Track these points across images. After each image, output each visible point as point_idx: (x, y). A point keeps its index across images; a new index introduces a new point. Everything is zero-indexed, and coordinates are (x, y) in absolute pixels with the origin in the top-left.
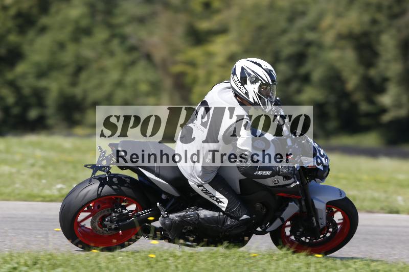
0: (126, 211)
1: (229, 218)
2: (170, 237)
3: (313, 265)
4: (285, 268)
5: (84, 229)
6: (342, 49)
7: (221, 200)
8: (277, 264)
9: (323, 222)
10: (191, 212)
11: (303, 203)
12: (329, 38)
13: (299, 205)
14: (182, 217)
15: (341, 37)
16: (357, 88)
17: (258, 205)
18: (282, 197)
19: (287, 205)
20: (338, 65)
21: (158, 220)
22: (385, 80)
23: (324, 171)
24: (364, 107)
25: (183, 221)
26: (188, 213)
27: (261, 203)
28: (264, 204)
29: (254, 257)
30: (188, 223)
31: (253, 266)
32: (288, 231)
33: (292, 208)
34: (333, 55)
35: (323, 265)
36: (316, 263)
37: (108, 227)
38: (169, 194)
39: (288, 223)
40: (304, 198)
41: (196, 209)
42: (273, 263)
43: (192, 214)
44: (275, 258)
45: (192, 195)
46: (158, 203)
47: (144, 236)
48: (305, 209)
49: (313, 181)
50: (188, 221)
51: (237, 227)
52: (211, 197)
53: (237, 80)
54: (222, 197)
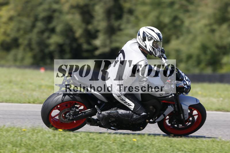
0: (78, 110)
1: (135, 114)
2: (102, 125)
3: (57, 136)
4: (41, 137)
5: (54, 119)
6: (73, 14)
7: (131, 104)
8: (37, 135)
9: (187, 116)
10: (114, 110)
11: (176, 106)
12: (66, 8)
13: (173, 107)
14: (109, 114)
15: (72, 7)
16: (81, 36)
17: (151, 107)
18: (165, 103)
19: (167, 107)
20: (71, 23)
21: (96, 115)
22: (97, 31)
23: (188, 89)
24: (85, 46)
25: (109, 116)
26: (112, 111)
27: (152, 106)
28: (154, 107)
29: (24, 131)
30: (112, 117)
31: (23, 136)
32: (167, 121)
33: (170, 109)
34: (68, 17)
35: (63, 135)
36: (59, 134)
37: (68, 118)
38: (102, 101)
39: (168, 117)
40: (177, 103)
41: (117, 109)
42: (35, 134)
43: (114, 112)
44: (36, 132)
45: (114, 101)
46: (96, 106)
47: (88, 124)
48: (177, 110)
49: (182, 94)
50: (112, 115)
51: (139, 119)
52: (125, 103)
53: (140, 38)
54: (131, 102)
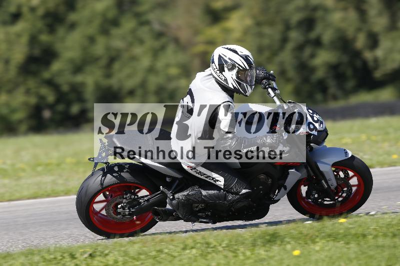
1: (229, 194)
7: (218, 179)
17: (262, 176)
33: (294, 176)
37: (122, 213)
50: (192, 199)
51: (238, 201)
52: (206, 177)
53: (215, 68)
54: (217, 175)
